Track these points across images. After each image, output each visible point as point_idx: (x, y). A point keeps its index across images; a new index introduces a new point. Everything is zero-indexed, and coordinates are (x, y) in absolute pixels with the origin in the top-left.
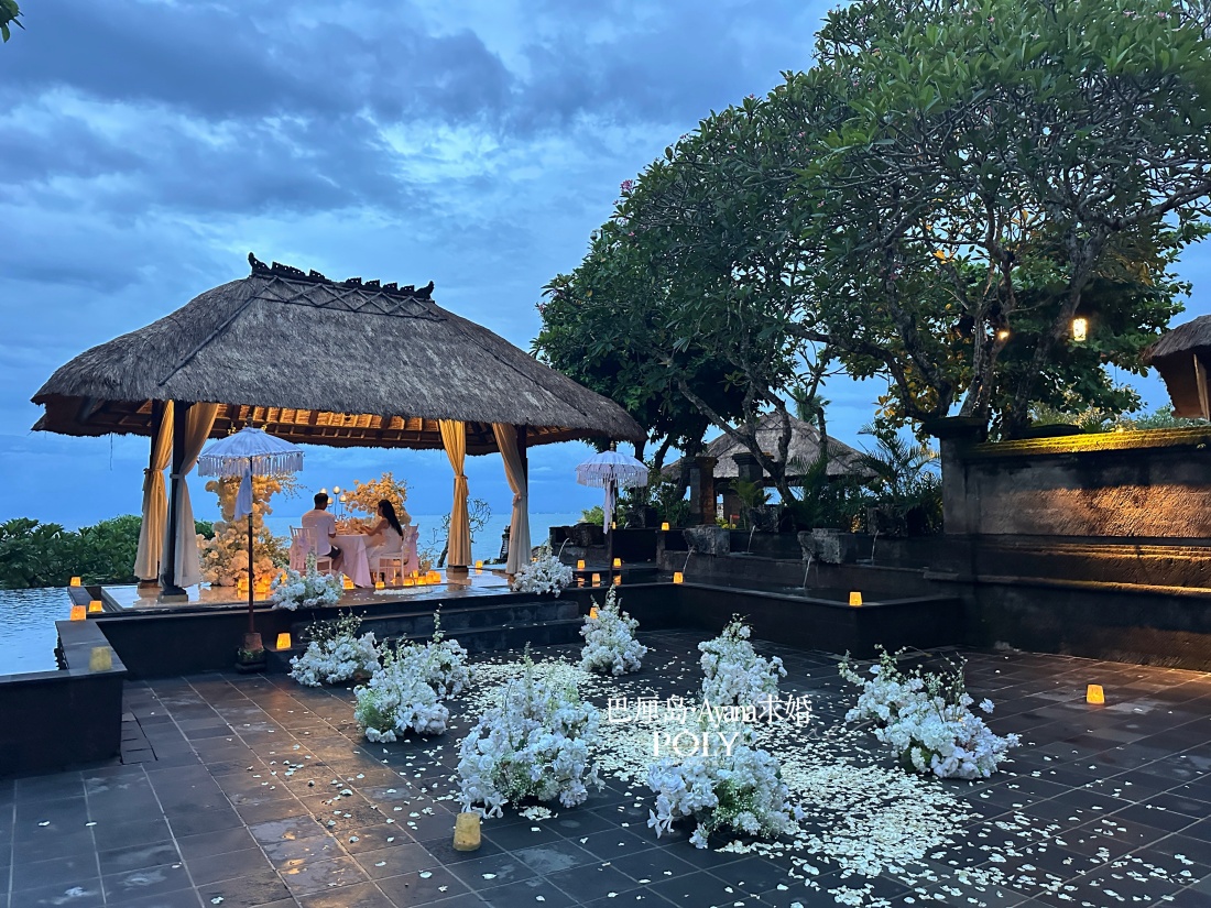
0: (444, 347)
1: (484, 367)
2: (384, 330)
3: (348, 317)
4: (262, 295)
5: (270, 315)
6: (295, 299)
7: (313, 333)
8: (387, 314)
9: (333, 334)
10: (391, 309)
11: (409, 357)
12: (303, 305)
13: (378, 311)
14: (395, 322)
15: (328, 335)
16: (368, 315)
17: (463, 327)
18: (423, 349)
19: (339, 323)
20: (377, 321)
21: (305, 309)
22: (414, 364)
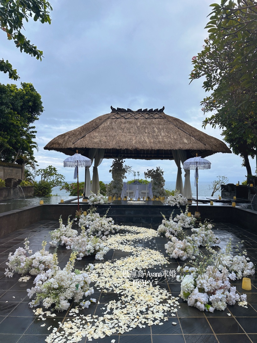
0: (161, 127)
1: (172, 132)
2: (143, 123)
3: (134, 121)
4: (111, 118)
5: (111, 123)
6: (120, 117)
7: (121, 126)
8: (146, 119)
9: (127, 126)
10: (148, 117)
11: (148, 131)
12: (122, 119)
13: (144, 118)
14: (148, 121)
15: (126, 127)
16: (140, 120)
17: (170, 120)
18: (154, 128)
19: (130, 123)
20: (142, 121)
21: (122, 120)
22: (149, 133)
